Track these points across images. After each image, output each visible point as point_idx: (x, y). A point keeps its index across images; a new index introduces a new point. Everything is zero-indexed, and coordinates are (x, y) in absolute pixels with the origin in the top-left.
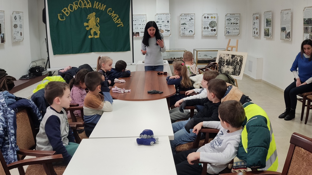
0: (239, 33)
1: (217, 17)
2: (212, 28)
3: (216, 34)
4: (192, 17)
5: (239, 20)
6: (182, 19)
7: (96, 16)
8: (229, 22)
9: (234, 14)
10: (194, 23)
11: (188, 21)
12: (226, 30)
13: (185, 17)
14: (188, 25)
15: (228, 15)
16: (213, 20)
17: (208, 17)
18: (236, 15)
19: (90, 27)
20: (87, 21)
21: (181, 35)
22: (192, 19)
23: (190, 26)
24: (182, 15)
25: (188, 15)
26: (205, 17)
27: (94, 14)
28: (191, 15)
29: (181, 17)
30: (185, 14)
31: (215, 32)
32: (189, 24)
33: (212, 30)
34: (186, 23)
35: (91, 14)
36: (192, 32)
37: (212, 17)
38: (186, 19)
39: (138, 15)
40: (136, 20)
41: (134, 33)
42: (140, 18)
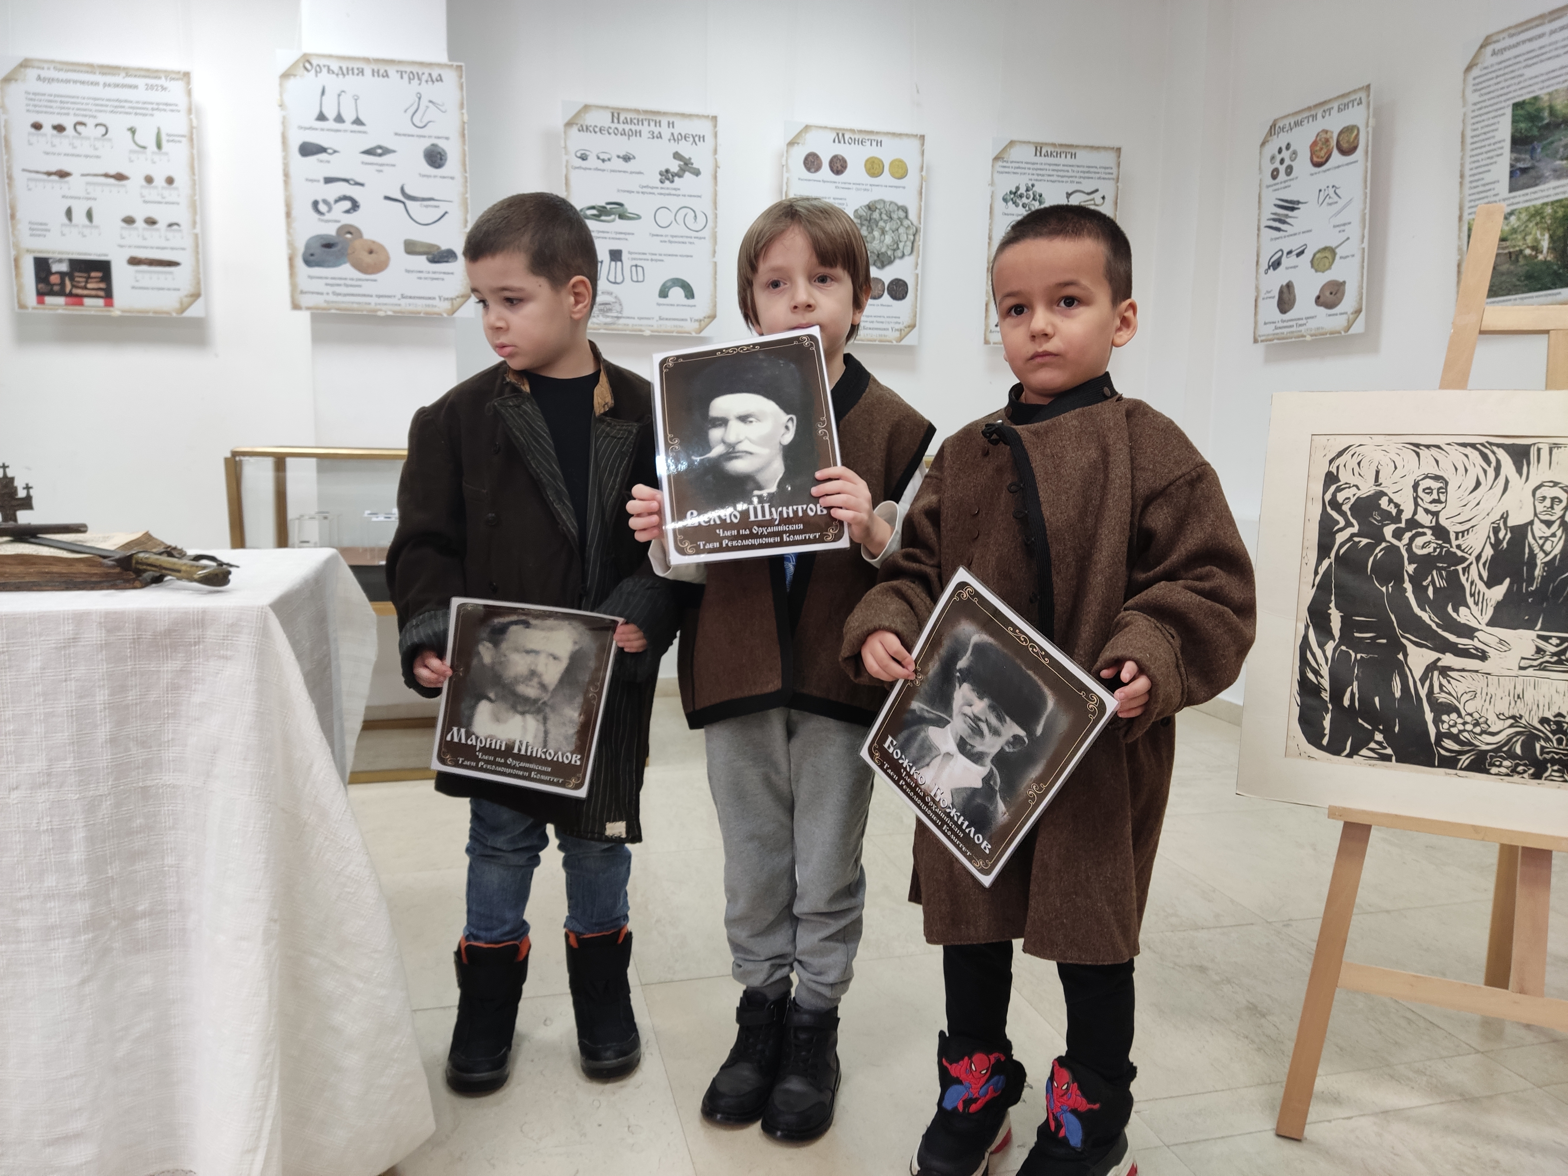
1: (925, 171)
3: (907, 321)
4: (685, 149)
6: (592, 158)
9: (1069, 150)
10: (705, 209)
11: (645, 190)
13: (622, 145)
14: (647, 223)
15: (1014, 154)
16: (886, 190)
17: (838, 166)
18: (1082, 158)
22: (687, 166)
23: (673, 240)
24: (591, 119)
25: (645, 129)
26: (812, 162)
28: (682, 126)
29: (578, 140)
30: (616, 114)
31: (903, 310)
32: (664, 217)
34: (631, 208)
36: (690, 291)
37: (874, 168)
38: (627, 158)
39: (91, 68)
40: (68, 122)
41: (42, 266)
42: (119, 107)
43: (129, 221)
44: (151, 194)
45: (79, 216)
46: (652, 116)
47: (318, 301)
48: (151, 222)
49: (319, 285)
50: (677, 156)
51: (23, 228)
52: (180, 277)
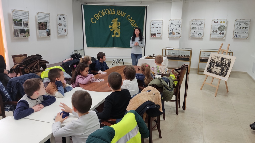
0: (247, 37)
1: (227, 22)
2: (221, 32)
3: (224, 36)
4: (202, 22)
5: (249, 25)
6: (193, 24)
7: (118, 21)
8: (239, 27)
9: (244, 19)
10: (203, 27)
11: (198, 26)
12: (234, 33)
14: (198, 29)
15: (238, 20)
16: (222, 24)
17: (217, 22)
18: (246, 20)
19: (113, 29)
20: (112, 25)
21: (191, 37)
22: (202, 23)
23: (200, 30)
24: (193, 20)
25: (198, 21)
26: (215, 22)
27: (117, 19)
28: (202, 20)
29: (192, 22)
30: (196, 20)
31: (223, 35)
33: (220, 34)
34: (196, 27)
35: (114, 20)
36: (201, 34)
37: (221, 22)
38: (196, 23)
39: (156, 20)
40: (154, 24)
41: (152, 34)
42: (158, 23)
43: (158, 31)
44: (159, 29)
45: (155, 30)
46: (199, 19)
47: (170, 37)
48: (159, 31)
49: (170, 36)
50: (201, 23)
51: (151, 31)
52: (161, 35)
